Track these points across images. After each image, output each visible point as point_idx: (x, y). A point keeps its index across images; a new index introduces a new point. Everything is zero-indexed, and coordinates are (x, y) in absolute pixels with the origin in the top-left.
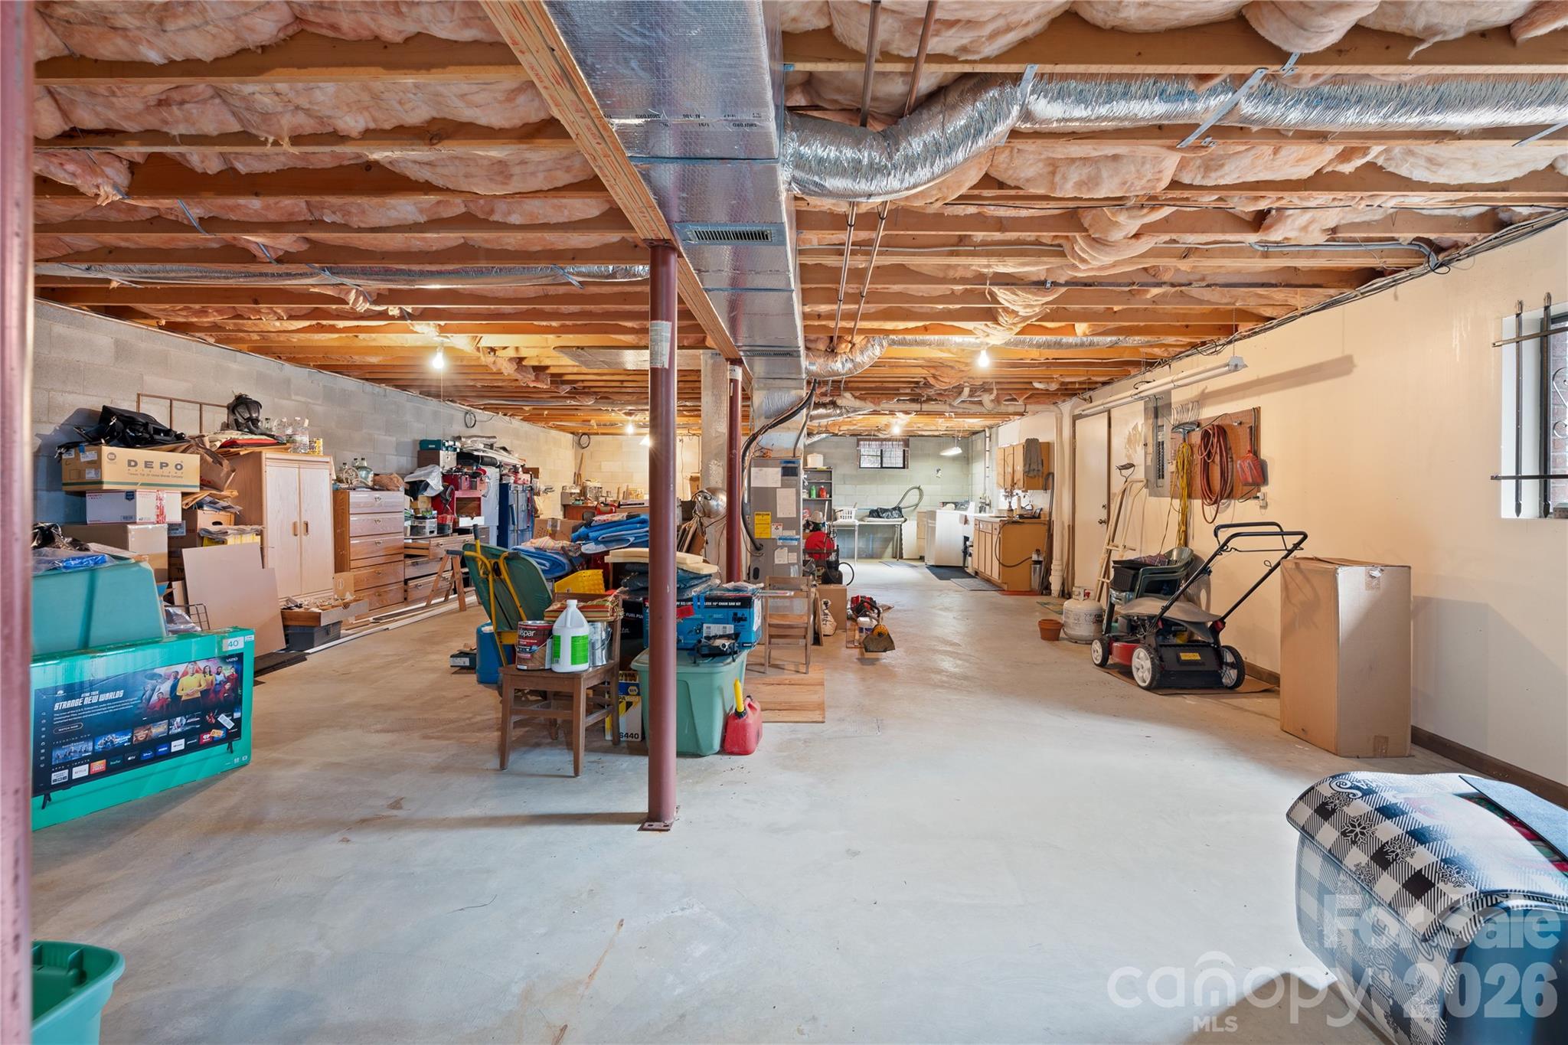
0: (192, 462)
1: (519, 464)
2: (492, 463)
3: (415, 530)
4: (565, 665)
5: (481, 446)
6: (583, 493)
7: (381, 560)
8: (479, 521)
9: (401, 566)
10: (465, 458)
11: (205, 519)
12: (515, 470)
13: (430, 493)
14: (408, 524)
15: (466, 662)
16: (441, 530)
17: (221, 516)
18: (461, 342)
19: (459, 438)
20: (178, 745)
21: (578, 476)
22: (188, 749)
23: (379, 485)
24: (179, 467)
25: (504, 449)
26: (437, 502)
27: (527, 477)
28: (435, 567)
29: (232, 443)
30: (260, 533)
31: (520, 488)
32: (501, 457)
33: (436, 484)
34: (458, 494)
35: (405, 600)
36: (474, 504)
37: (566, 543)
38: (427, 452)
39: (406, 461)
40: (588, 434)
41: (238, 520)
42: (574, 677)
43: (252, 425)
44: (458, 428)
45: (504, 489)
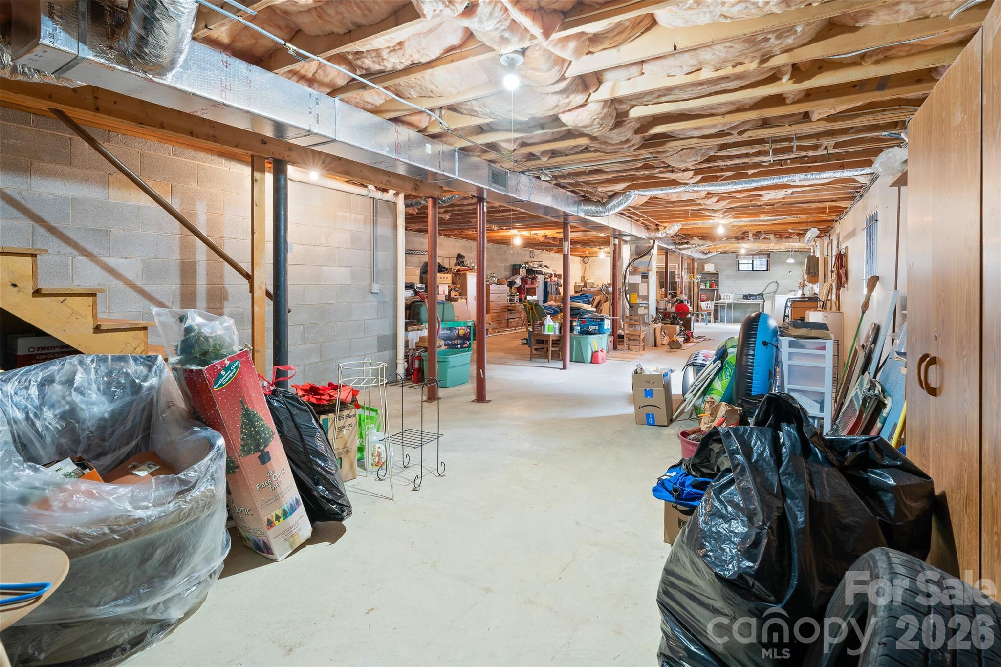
0: (450, 276)
1: (553, 273)
2: (540, 273)
3: (511, 300)
4: (546, 333)
5: (536, 266)
6: (585, 286)
7: (500, 311)
8: (535, 298)
9: (506, 314)
10: (530, 271)
11: (453, 294)
12: (551, 276)
13: (516, 286)
14: (509, 297)
15: (525, 341)
16: (520, 300)
17: (457, 293)
18: (526, 233)
19: (527, 263)
20: (459, 346)
21: (583, 277)
22: (461, 348)
23: (499, 283)
24: (447, 278)
25: (546, 266)
26: (519, 289)
27: (556, 279)
28: (517, 315)
29: (459, 270)
30: (466, 299)
31: (553, 284)
32: (544, 270)
33: (518, 282)
34: (527, 286)
35: (508, 327)
36: (533, 290)
37: (559, 304)
38: (515, 270)
39: (507, 273)
40: (588, 257)
41: (460, 295)
42: (549, 336)
43: (462, 263)
44: (527, 259)
45: (546, 284)
